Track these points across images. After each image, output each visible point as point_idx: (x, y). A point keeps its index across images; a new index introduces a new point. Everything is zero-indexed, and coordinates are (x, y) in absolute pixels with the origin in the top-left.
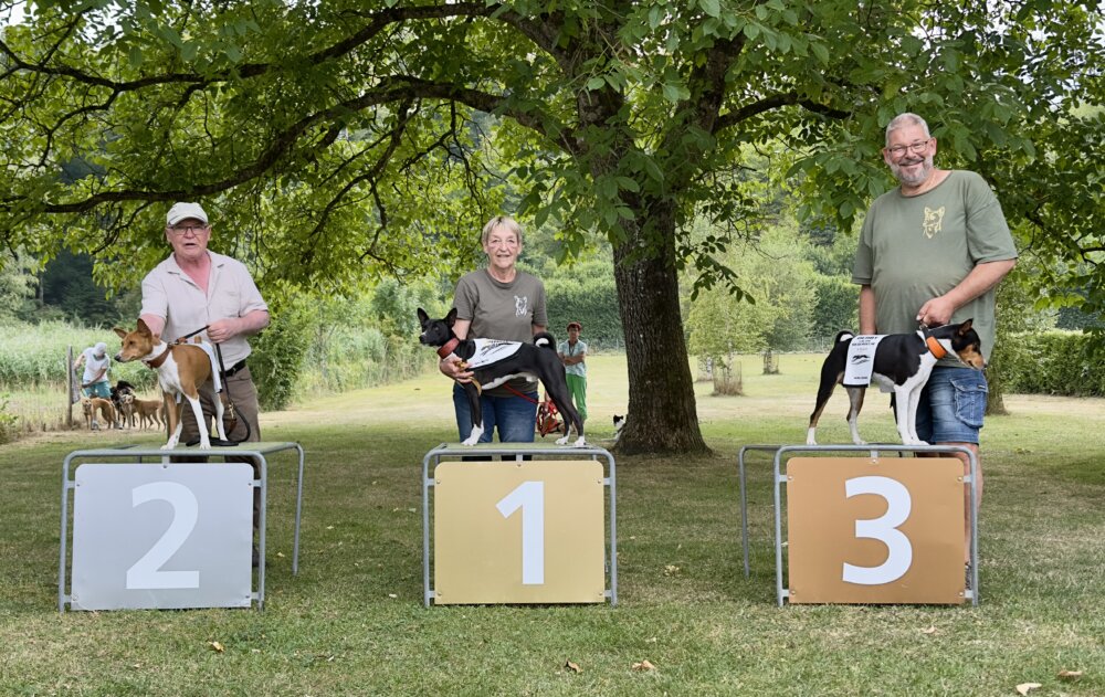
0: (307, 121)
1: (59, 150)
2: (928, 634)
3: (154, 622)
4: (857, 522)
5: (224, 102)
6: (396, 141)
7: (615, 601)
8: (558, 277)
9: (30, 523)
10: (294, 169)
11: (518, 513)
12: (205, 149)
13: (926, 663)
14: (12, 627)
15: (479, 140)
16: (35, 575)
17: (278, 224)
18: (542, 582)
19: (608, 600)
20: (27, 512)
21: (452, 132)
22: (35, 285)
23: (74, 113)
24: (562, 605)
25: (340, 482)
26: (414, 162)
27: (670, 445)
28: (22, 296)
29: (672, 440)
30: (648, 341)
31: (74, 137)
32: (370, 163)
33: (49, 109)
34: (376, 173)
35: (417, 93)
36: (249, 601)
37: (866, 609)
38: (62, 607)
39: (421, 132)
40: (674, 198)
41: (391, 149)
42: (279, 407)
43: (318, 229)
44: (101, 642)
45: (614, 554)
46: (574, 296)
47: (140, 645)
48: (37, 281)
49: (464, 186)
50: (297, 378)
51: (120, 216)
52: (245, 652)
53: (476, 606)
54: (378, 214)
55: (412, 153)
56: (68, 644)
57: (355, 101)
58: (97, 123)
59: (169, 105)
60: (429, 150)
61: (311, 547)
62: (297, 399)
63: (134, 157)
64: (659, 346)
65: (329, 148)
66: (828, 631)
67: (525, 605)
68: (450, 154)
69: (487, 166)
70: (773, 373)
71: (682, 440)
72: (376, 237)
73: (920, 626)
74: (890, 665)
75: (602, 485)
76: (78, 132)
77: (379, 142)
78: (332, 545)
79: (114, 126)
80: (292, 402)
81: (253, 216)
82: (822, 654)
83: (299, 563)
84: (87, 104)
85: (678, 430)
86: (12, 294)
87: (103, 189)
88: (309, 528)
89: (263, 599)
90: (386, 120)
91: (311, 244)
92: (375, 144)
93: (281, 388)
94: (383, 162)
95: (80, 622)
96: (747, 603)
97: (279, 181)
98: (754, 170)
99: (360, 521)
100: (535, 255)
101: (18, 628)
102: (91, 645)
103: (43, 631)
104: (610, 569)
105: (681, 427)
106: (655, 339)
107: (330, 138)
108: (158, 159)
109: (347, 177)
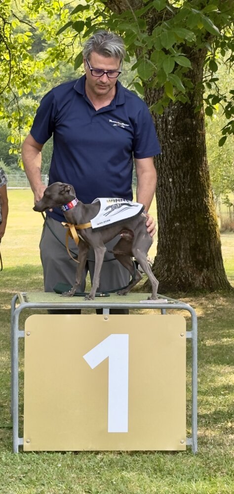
27: (197, 284)
29: (199, 280)
30: (178, 185)
64: (188, 190)
71: (209, 280)
85: (205, 270)
105: (208, 267)
106: (184, 183)
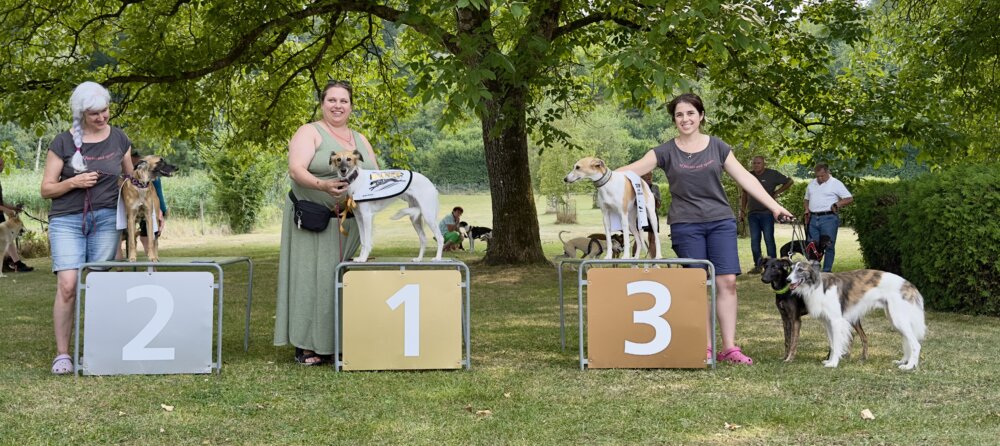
0: (264, 27)
1: (84, 46)
4: (635, 312)
6: (328, 42)
10: (254, 61)
12: (191, 46)
17: (244, 102)
21: (370, 36)
23: (94, 19)
26: (340, 57)
30: (507, 186)
31: (94, 37)
32: (310, 57)
33: (77, 17)
35: (343, 7)
36: (210, 369)
39: (347, 36)
40: (525, 84)
41: (325, 48)
42: (247, 231)
43: (273, 105)
49: (379, 76)
50: (259, 210)
51: (128, 94)
55: (341, 51)
57: (298, 13)
58: (112, 27)
59: (163, 14)
60: (353, 50)
62: (260, 226)
63: (138, 52)
64: (514, 189)
65: (281, 46)
68: (368, 52)
71: (530, 255)
75: (461, 287)
76: (98, 33)
77: (316, 42)
79: (123, 29)
80: (256, 228)
81: (226, 94)
84: (104, 13)
85: (527, 248)
87: (116, 74)
89: (220, 368)
90: (322, 26)
91: (268, 116)
92: (313, 44)
93: (248, 217)
94: (319, 57)
97: (244, 69)
105: (529, 246)
106: (511, 184)
107: (281, 39)
108: (156, 52)
109: (293, 67)
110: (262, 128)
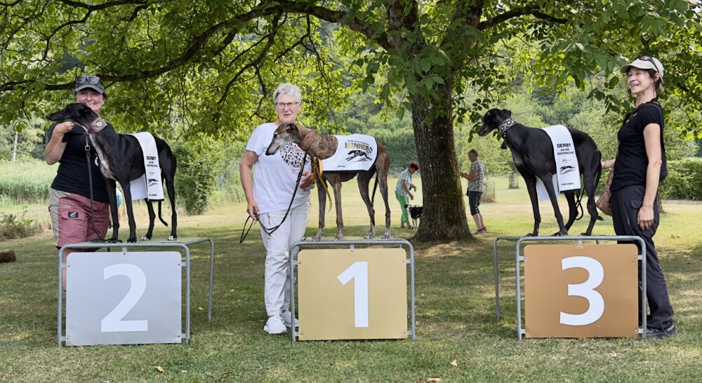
0: (213, 29)
1: (55, 51)
2: (614, 358)
3: (119, 353)
4: (569, 286)
5: (160, 17)
6: (271, 41)
7: (415, 337)
8: (377, 128)
9: (40, 289)
10: (205, 60)
11: (352, 282)
12: (149, 47)
13: (614, 376)
14: (27, 357)
15: (326, 39)
16: (43, 323)
17: (197, 97)
18: (367, 326)
19: (410, 337)
20: (39, 282)
21: (308, 34)
22: (42, 136)
23: (63, 25)
24: (380, 340)
25: (238, 261)
26: (284, 55)
27: (449, 235)
28: (34, 142)
29: (451, 232)
30: (435, 169)
31: (63, 41)
32: (255, 55)
33: (48, 24)
34: (258, 62)
35: (284, 9)
36: (180, 339)
37: (575, 341)
38: (60, 344)
39: (288, 35)
42: (200, 212)
43: (223, 99)
44: (85, 367)
45: (414, 307)
46: (388, 140)
47: (110, 368)
48: (44, 133)
49: (317, 70)
50: (211, 194)
52: (177, 372)
53: (325, 341)
54: (261, 88)
55: (282, 49)
56: (63, 368)
57: (244, 15)
58: (79, 33)
59: (124, 19)
60: (293, 47)
61: (220, 303)
62: (211, 208)
63: (103, 54)
64: (442, 172)
65: (229, 46)
66: (550, 356)
67: (356, 340)
68: (307, 49)
69: (331, 57)
70: (515, 188)
71: (457, 232)
72: (260, 103)
73: (609, 352)
74: (590, 377)
75: (405, 263)
76: (67, 38)
77: (260, 41)
78: (233, 302)
79: (89, 34)
80: (208, 209)
81: (181, 90)
82: (546, 371)
83: (212, 314)
84: (72, 19)
85: (454, 226)
86: (28, 141)
88: (219, 291)
89: (189, 338)
90: (265, 27)
91: (218, 109)
92: (258, 43)
93: (201, 201)
94: (263, 55)
95: (72, 353)
96: (498, 338)
97: (197, 68)
98: (503, 58)
99: (251, 287)
100: (363, 113)
101: (32, 358)
102: (78, 368)
103: (48, 360)
104: (411, 316)
105: (456, 224)
106: (440, 168)
107: (229, 40)
108: (118, 54)
109: (240, 65)
110: (213, 120)
